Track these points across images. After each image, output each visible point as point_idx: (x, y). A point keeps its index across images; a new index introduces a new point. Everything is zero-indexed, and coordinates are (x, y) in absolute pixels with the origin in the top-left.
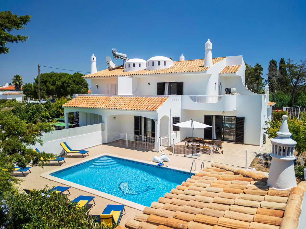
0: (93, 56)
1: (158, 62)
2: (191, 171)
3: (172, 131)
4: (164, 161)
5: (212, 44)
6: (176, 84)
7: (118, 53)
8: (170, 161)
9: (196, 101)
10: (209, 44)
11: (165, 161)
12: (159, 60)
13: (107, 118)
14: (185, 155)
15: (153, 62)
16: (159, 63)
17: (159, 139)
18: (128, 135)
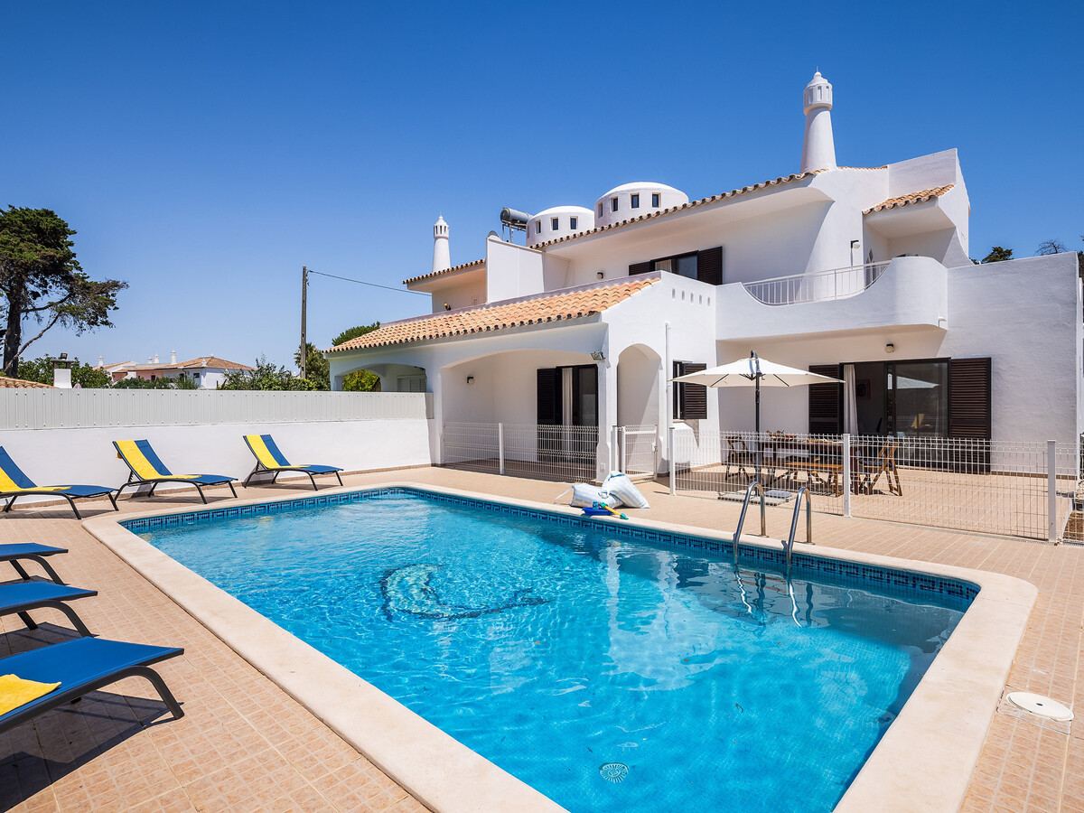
0: (441, 222)
1: (633, 196)
2: (736, 536)
3: (675, 417)
4: (621, 503)
5: (830, 86)
6: (695, 259)
7: (514, 212)
8: (647, 505)
9: (772, 301)
10: (822, 88)
11: (624, 506)
12: (633, 190)
13: (439, 376)
14: (722, 493)
15: (615, 201)
16: (635, 200)
17: (614, 429)
18: (504, 428)
